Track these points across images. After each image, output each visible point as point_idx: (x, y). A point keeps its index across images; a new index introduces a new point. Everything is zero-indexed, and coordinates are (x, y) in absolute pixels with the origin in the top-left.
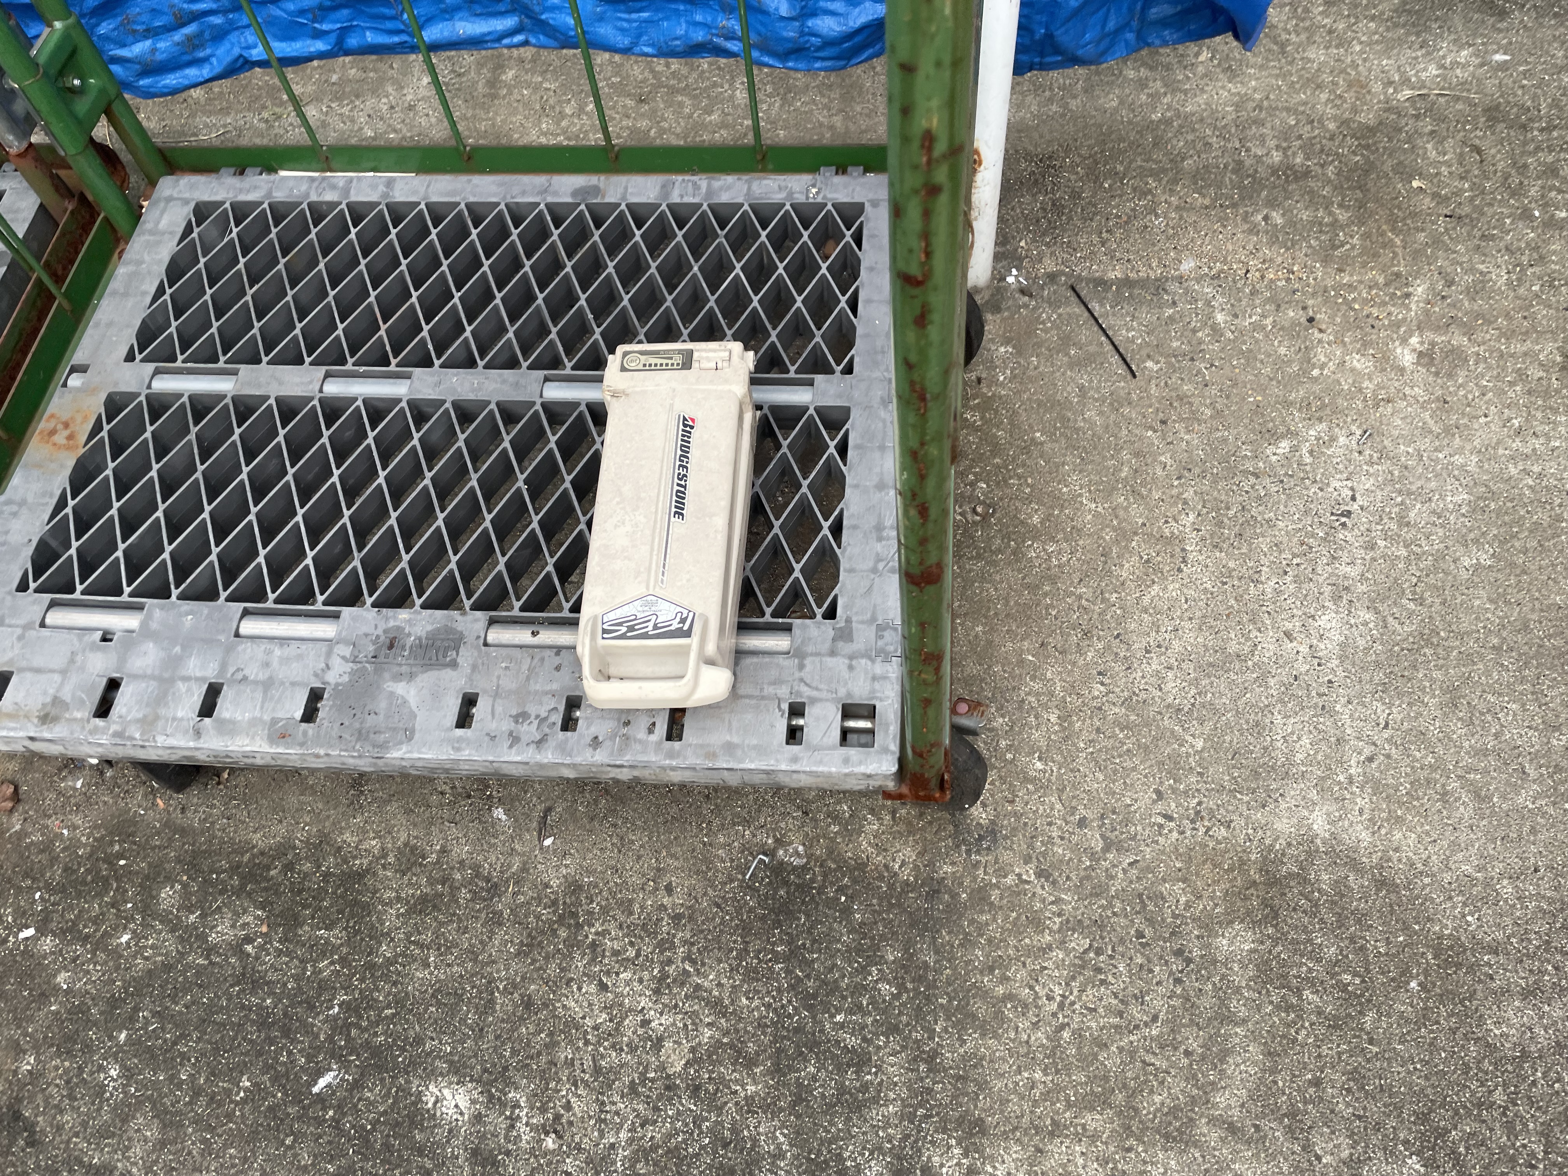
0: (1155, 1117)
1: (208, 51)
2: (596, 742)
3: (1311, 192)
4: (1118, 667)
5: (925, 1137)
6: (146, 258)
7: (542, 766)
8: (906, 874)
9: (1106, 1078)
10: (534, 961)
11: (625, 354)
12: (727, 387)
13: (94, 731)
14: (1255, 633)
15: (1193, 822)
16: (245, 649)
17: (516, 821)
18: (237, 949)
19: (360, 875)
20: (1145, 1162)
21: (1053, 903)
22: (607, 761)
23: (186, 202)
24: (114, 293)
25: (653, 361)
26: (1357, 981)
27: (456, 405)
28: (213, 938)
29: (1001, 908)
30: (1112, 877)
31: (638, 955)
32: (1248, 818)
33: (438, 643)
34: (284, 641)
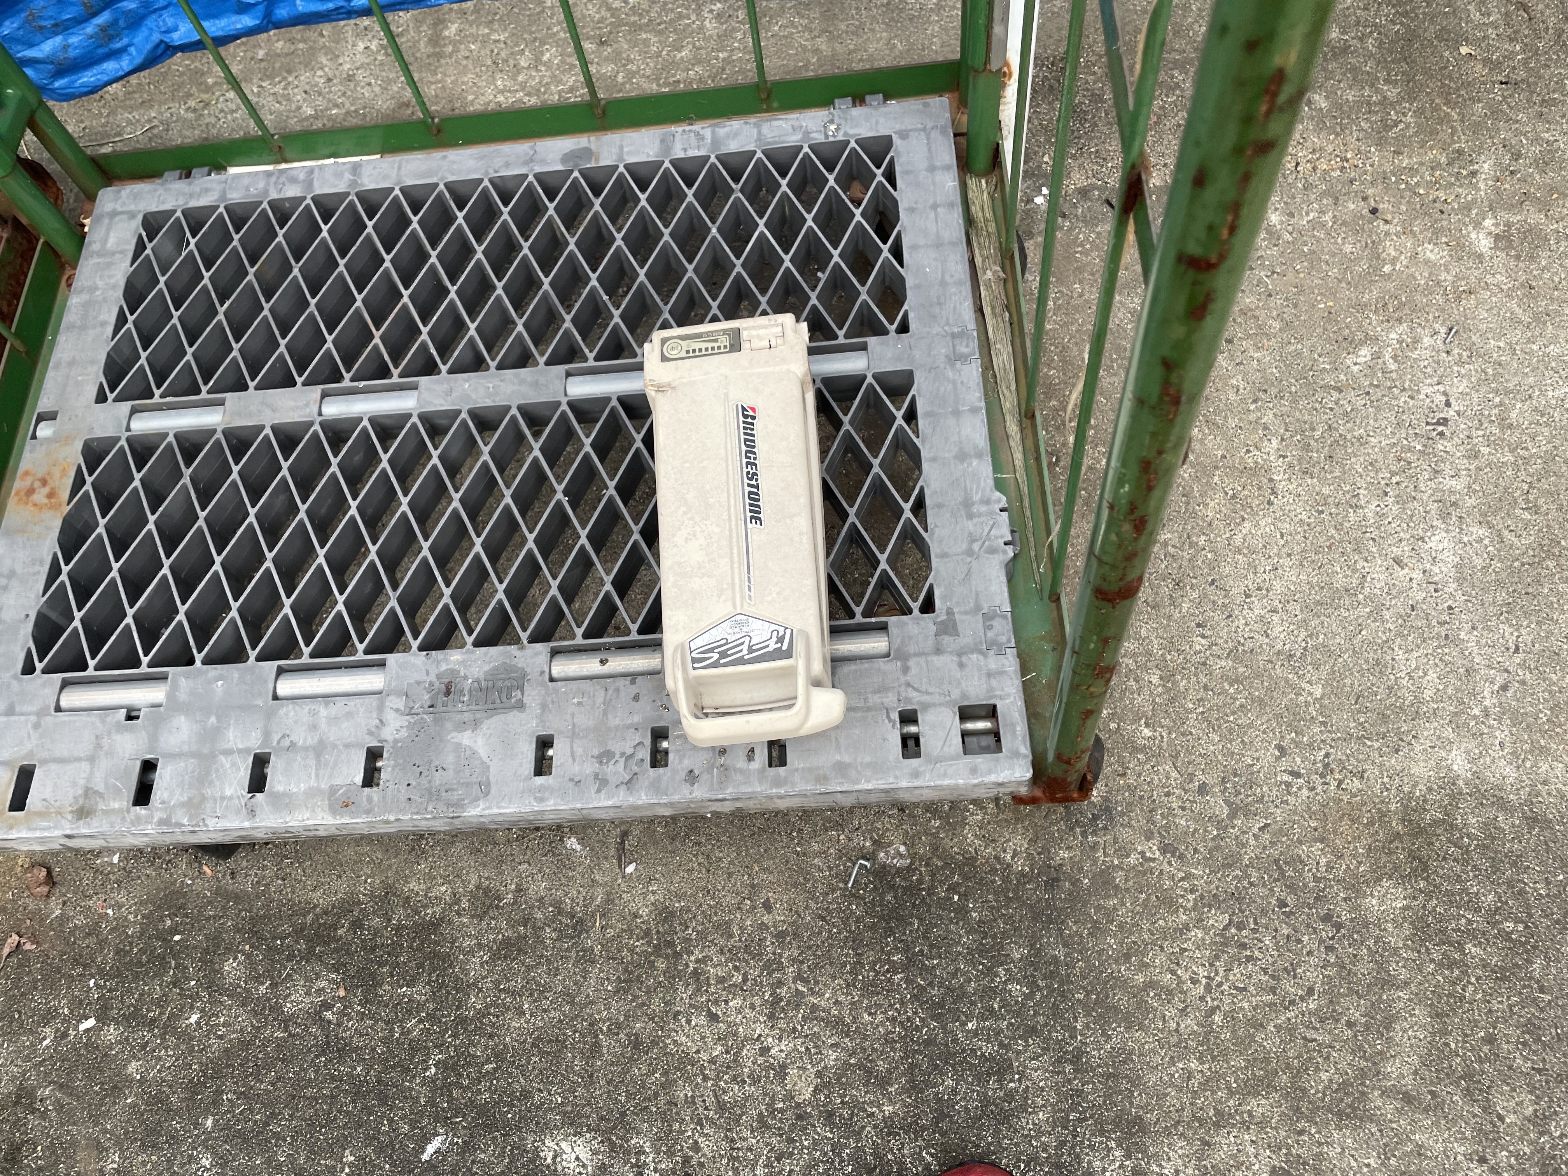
0: (1325, 1095)
1: (125, 41)
2: (691, 777)
3: (1354, 70)
4: (1218, 616)
5: (1082, 1142)
6: (100, 283)
7: (635, 808)
8: (1020, 865)
9: (1267, 1060)
10: (635, 998)
11: (664, 341)
12: (785, 367)
13: (138, 820)
14: (1361, 564)
15: (1322, 776)
16: (287, 711)
17: (592, 850)
18: (316, 1016)
19: (435, 925)
20: (1320, 1144)
21: (1182, 879)
22: (707, 796)
23: (132, 215)
24: (71, 327)
25: (697, 346)
26: (1521, 927)
27: (472, 413)
28: (288, 1007)
29: (1127, 890)
30: (1243, 845)
31: (745, 980)
32: (1381, 765)
33: (500, 683)
34: (328, 697)
